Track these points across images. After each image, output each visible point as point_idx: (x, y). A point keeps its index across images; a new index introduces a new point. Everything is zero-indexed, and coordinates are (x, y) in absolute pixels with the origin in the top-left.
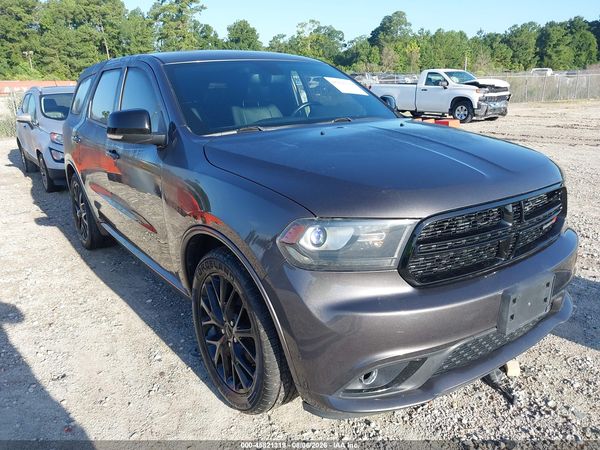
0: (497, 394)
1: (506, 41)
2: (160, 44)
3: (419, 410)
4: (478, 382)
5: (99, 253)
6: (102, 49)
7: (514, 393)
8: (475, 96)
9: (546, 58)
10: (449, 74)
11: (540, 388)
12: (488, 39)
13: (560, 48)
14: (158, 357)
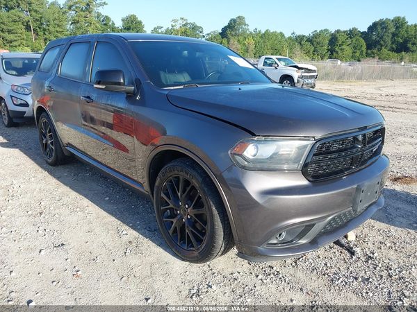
0: (344, 251)
1: (310, 40)
2: (72, 27)
3: (301, 260)
4: (332, 244)
5: (60, 167)
6: (28, 28)
7: (354, 249)
8: (296, 74)
9: (334, 53)
10: (279, 59)
11: (368, 246)
12: (299, 39)
13: (344, 47)
14: (124, 233)
